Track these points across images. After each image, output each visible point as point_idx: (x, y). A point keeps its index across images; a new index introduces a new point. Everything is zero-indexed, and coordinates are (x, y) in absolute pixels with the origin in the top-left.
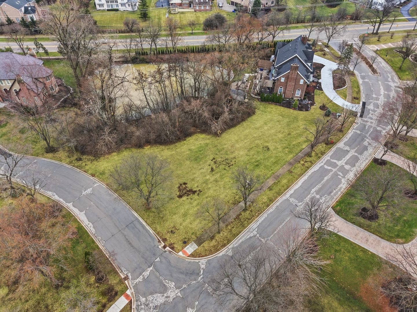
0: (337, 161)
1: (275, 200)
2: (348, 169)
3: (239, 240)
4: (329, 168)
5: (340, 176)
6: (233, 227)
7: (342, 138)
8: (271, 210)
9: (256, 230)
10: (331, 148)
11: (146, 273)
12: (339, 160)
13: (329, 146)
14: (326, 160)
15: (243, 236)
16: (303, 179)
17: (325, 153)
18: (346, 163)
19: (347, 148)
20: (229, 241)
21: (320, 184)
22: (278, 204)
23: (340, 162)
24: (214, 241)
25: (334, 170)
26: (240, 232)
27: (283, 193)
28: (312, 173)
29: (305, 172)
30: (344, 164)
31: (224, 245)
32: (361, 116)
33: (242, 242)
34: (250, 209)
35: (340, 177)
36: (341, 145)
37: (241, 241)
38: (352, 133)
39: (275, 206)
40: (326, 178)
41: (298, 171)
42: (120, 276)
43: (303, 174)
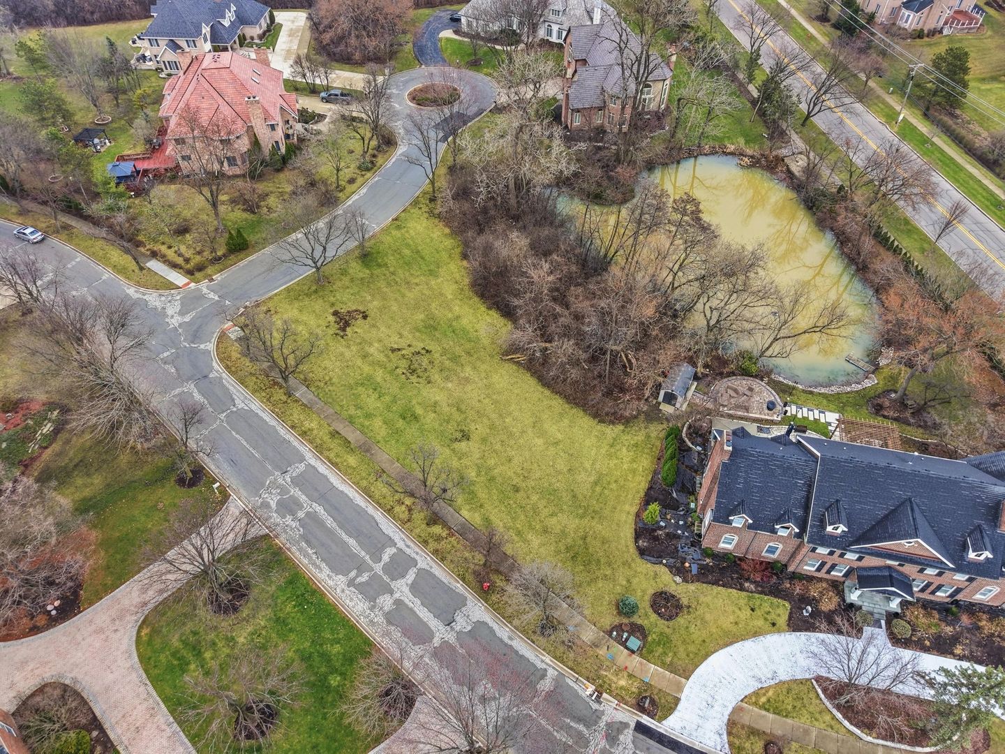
0: (410, 582)
1: (306, 440)
2: (378, 601)
3: (233, 386)
4: (386, 558)
5: (357, 576)
6: (257, 378)
7: (510, 622)
8: (282, 432)
9: (246, 408)
10: (463, 579)
11: (212, 295)
12: (414, 588)
13: (470, 577)
14: (417, 558)
15: (238, 391)
16: (357, 495)
17: (442, 559)
18: (398, 603)
19: (461, 624)
20: (232, 373)
21: (334, 525)
22: (296, 443)
23: (406, 590)
24: (239, 356)
25: (378, 568)
26: (246, 387)
27: (321, 453)
28: (374, 518)
29: (378, 503)
30: (397, 595)
31: (227, 367)
32: (640, 728)
33: (228, 389)
34: (289, 401)
35: (353, 574)
36: (476, 611)
37: (231, 388)
38: (540, 665)
39: (292, 439)
40: (352, 542)
41: (380, 489)
42: (216, 274)
43: (370, 497)
